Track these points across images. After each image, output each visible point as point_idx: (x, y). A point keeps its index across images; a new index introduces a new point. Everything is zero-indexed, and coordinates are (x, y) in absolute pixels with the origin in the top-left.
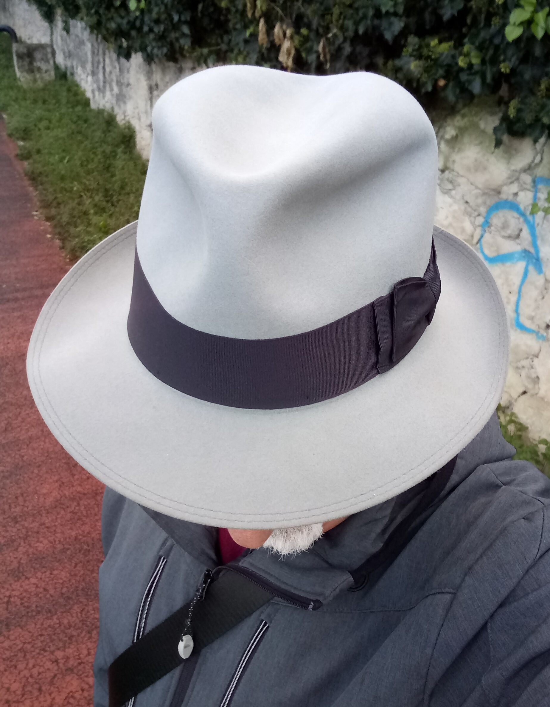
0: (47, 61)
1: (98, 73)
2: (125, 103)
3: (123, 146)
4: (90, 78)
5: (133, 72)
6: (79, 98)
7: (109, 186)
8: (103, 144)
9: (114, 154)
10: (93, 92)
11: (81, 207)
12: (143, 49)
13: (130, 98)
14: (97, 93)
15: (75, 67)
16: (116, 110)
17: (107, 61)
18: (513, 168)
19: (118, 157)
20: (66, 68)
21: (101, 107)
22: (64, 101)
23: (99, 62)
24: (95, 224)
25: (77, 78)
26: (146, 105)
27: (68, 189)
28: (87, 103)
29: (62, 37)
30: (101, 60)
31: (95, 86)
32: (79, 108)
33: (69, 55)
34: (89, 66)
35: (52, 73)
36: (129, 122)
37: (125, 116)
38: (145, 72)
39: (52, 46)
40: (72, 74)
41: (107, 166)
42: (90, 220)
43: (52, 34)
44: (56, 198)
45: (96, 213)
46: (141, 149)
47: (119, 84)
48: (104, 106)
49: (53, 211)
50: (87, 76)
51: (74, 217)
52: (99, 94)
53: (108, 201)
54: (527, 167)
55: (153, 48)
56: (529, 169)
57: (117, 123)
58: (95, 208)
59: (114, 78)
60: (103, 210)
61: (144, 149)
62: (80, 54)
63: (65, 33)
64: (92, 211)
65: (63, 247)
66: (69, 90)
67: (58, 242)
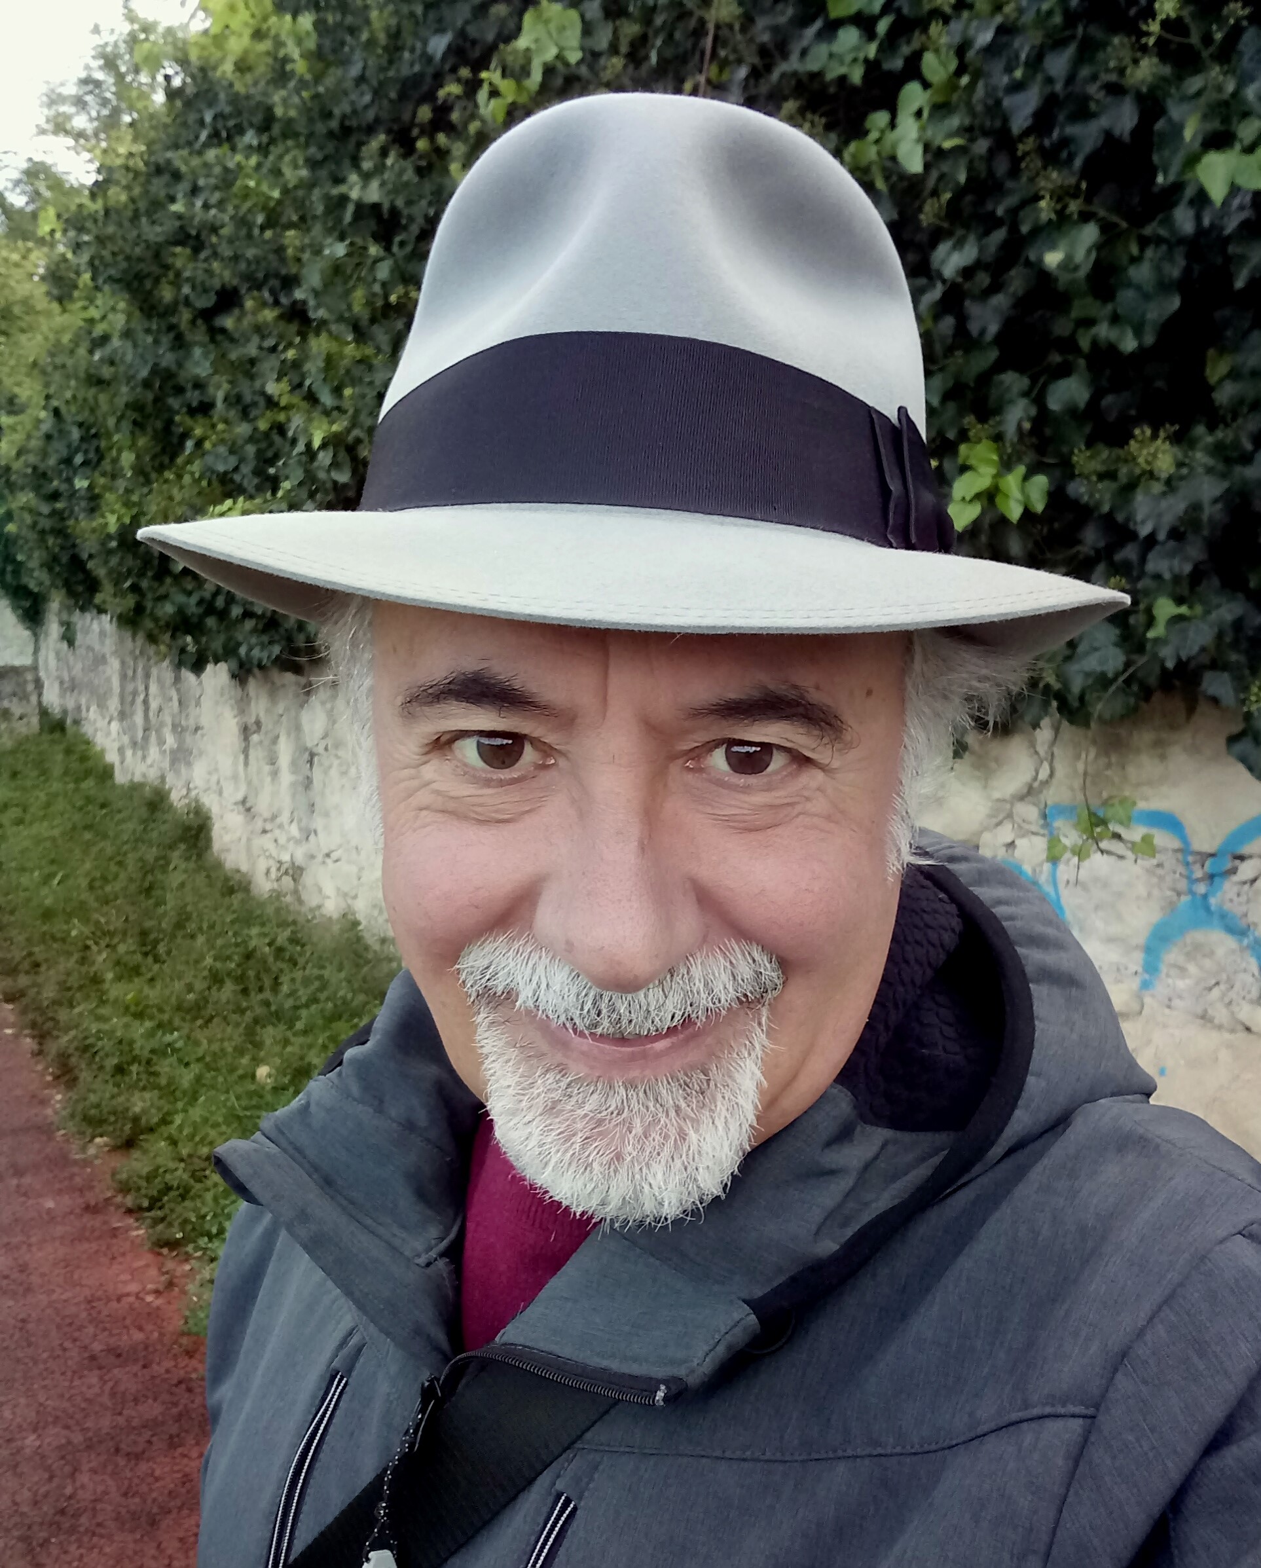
0: (25, 697)
1: (132, 714)
2: (189, 764)
3: (183, 846)
4: (115, 726)
5: (206, 703)
6: (90, 764)
7: (148, 924)
8: (140, 844)
9: (162, 862)
10: (121, 750)
11: (84, 969)
12: (228, 652)
13: (201, 754)
14: (129, 753)
15: (84, 708)
16: (170, 780)
17: (153, 688)
18: (997, 795)
19: (171, 867)
20: (65, 712)
21: (138, 778)
22: (57, 771)
23: (135, 693)
24: (116, 1001)
25: (87, 729)
26: (235, 764)
27: (59, 935)
28: (107, 773)
29: (58, 654)
30: (141, 688)
31: (126, 739)
32: (89, 784)
33: (71, 686)
34: (114, 704)
35: (35, 720)
36: (197, 801)
37: (189, 790)
38: (233, 702)
39: (35, 668)
40: (77, 722)
41: (147, 884)
42: (104, 993)
43: (36, 651)
44: (30, 954)
45: (119, 978)
46: (223, 851)
47: (179, 730)
48: (144, 775)
49: (23, 981)
50: (109, 723)
51: (69, 989)
52: (134, 754)
53: (146, 954)
54: (1025, 791)
55: (251, 649)
56: (1029, 793)
57: (171, 806)
58: (117, 968)
59: (168, 720)
60: (136, 971)
61: (228, 850)
62: (96, 682)
63: (65, 645)
64: (110, 976)
65: (40, 1053)
66: (68, 752)
67: (28, 1043)
